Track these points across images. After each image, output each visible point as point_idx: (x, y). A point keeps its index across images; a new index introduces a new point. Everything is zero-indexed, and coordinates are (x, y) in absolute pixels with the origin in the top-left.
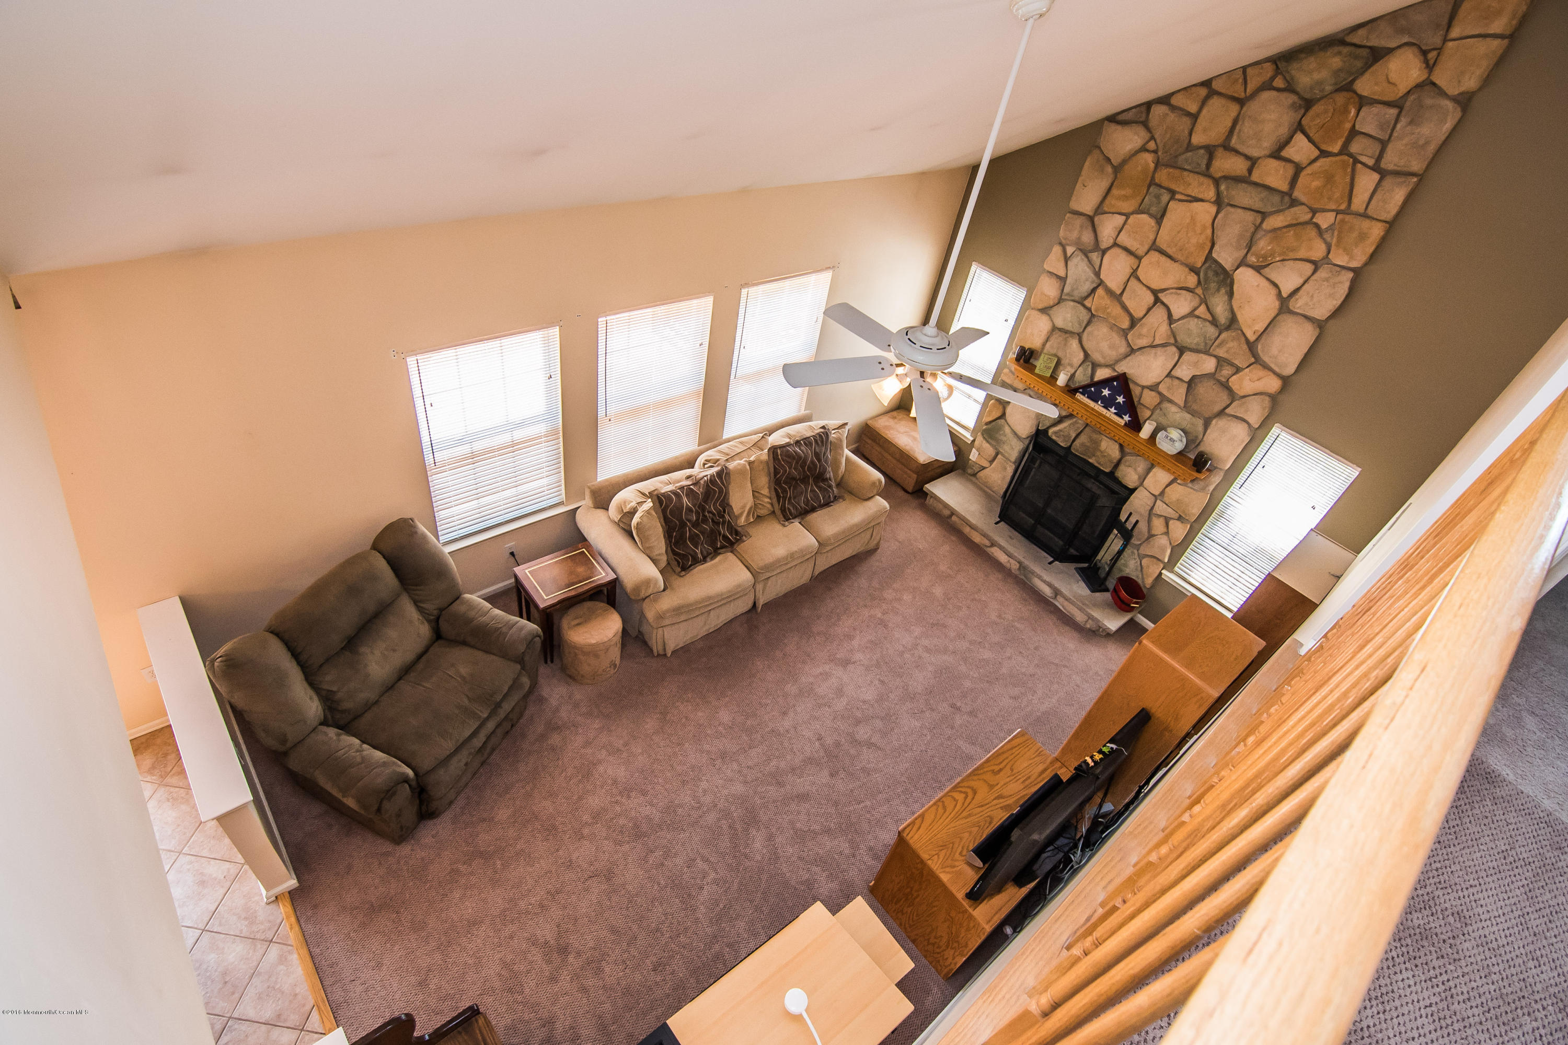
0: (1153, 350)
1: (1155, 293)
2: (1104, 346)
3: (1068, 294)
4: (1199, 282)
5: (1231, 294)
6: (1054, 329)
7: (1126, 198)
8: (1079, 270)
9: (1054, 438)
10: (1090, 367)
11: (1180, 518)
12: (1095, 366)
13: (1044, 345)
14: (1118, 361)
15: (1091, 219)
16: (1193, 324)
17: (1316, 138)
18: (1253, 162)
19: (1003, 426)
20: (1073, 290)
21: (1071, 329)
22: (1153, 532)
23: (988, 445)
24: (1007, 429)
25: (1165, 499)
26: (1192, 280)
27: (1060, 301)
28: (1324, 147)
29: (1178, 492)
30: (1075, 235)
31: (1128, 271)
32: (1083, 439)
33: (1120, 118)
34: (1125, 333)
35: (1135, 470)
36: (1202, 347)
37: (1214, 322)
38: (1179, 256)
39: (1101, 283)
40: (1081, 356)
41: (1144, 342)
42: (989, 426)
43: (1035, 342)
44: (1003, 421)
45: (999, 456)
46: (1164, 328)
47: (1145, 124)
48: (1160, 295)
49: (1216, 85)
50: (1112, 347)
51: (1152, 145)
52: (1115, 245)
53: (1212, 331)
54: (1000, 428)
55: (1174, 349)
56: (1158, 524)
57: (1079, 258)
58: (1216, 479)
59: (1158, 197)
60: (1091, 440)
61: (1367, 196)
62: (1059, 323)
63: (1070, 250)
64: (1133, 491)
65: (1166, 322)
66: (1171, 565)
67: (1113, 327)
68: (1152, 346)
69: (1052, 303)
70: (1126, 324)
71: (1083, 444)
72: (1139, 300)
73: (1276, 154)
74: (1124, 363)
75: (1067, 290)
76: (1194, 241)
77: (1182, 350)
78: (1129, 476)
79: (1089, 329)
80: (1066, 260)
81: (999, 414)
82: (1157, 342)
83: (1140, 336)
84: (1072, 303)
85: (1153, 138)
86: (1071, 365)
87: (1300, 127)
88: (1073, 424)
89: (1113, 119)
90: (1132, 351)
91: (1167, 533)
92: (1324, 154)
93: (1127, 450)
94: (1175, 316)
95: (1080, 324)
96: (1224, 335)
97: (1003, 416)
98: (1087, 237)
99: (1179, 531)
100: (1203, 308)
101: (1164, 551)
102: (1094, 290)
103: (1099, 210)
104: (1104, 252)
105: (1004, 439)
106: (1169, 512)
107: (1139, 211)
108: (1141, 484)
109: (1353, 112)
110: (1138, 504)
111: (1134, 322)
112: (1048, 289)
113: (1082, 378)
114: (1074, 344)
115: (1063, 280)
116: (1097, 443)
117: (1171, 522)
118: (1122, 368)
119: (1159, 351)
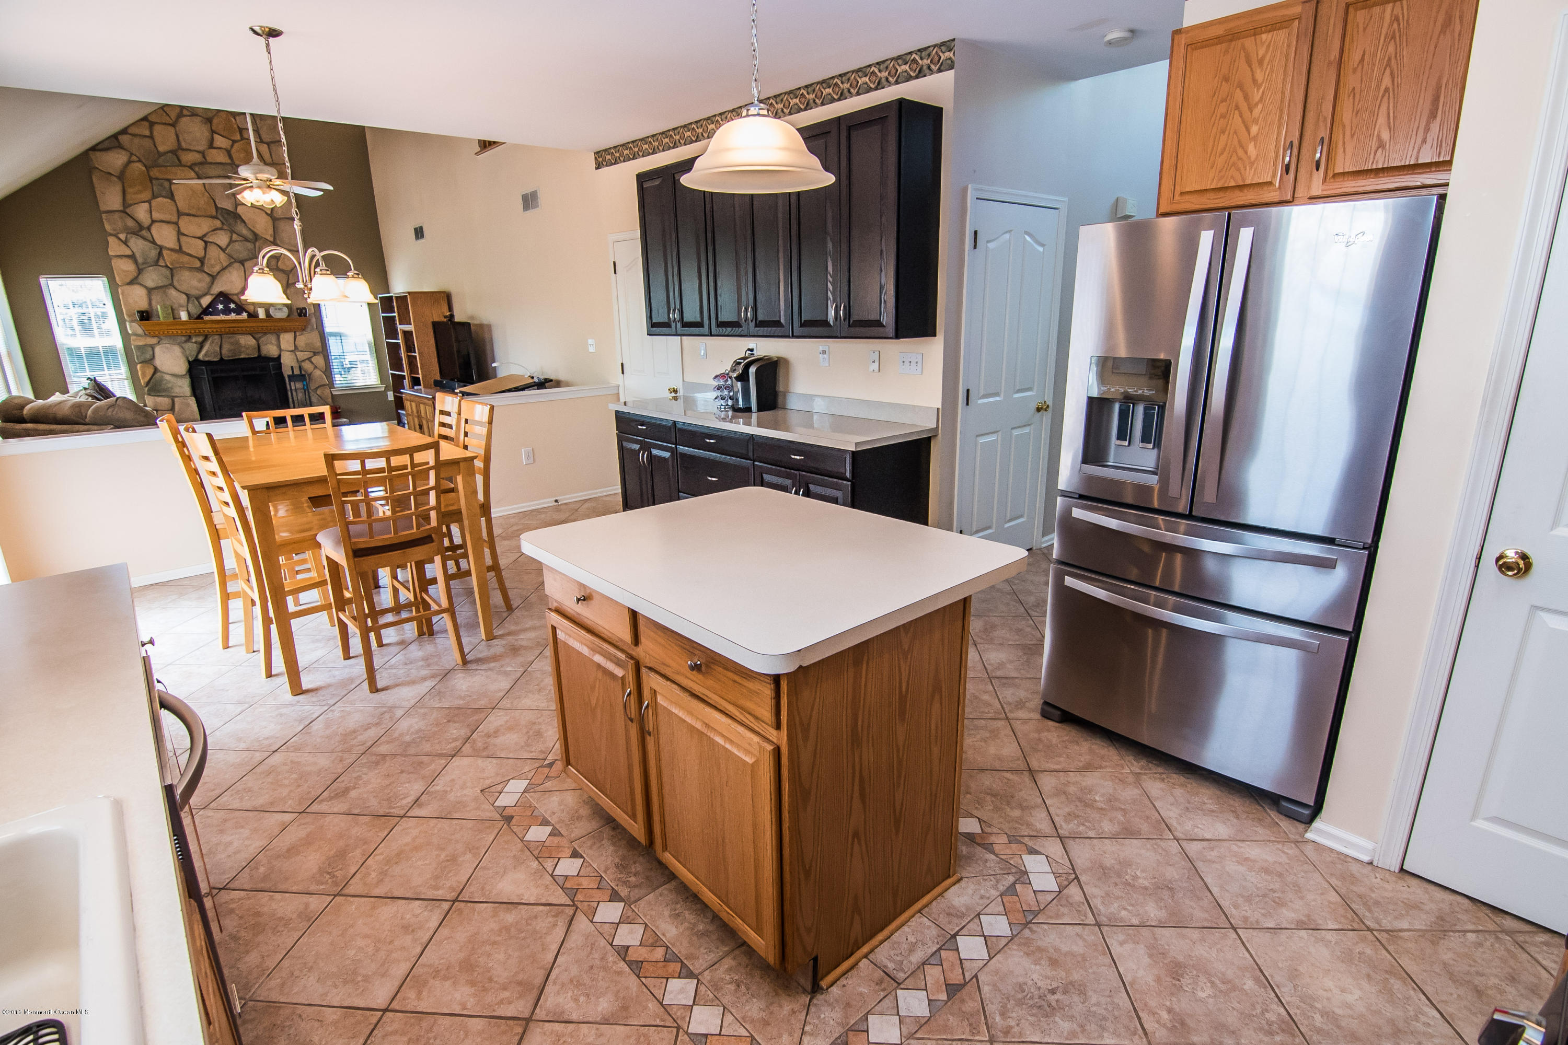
0: (226, 271)
1: (201, 238)
2: (195, 283)
3: (143, 263)
4: (222, 223)
5: (244, 222)
6: (150, 291)
7: (140, 192)
8: (138, 245)
9: (207, 359)
10: (195, 301)
11: (315, 354)
12: (198, 298)
13: (150, 304)
14: (210, 287)
15: (124, 212)
16: (237, 246)
17: (225, 134)
18: (203, 153)
19: (162, 377)
20: (145, 259)
21: (162, 284)
22: (309, 372)
23: (160, 398)
24: (167, 377)
25: (300, 349)
26: (218, 223)
27: (140, 271)
28: (233, 138)
29: (302, 340)
30: (120, 225)
31: (174, 233)
32: (226, 348)
33: (100, 147)
34: (201, 269)
35: (272, 343)
36: (251, 256)
37: (246, 240)
38: (199, 213)
39: (161, 248)
40: (184, 297)
41: (218, 268)
42: (149, 386)
43: (143, 305)
44: (158, 374)
45: (176, 399)
46: (222, 255)
47: (120, 147)
48: (205, 239)
49: (153, 118)
50: (200, 281)
51: (134, 158)
52: (153, 222)
53: (250, 245)
54: (161, 380)
55: (237, 265)
56: (307, 366)
57: (134, 238)
58: (314, 320)
59: (161, 185)
60: (232, 344)
61: (268, 155)
62: (150, 284)
63: (122, 236)
64: (279, 357)
65: (221, 251)
66: (331, 384)
67: (191, 269)
68: (224, 269)
69: (136, 275)
70: (198, 264)
71: (230, 350)
72: (196, 248)
73: (211, 146)
74: (214, 287)
75: (140, 260)
76: (202, 202)
77: (242, 262)
78: (270, 350)
79: (175, 279)
80: (125, 243)
81: (151, 371)
82: (225, 264)
83: (213, 266)
84: (151, 268)
85: (132, 154)
86: (181, 306)
87: (213, 132)
88: (212, 342)
89: (94, 149)
90: (213, 278)
91: (316, 367)
92: (234, 142)
93: (257, 336)
94: (224, 247)
95: (166, 277)
96: (257, 244)
97: (156, 370)
98: (130, 223)
99: (319, 360)
100: (235, 237)
101: (323, 379)
102: (160, 254)
103: (126, 204)
104: (149, 229)
105: (169, 385)
106: (306, 355)
107: (154, 197)
108: (281, 350)
109: (233, 120)
110: (288, 361)
111: (202, 261)
112: (124, 268)
113: (195, 311)
114: (173, 292)
115: (132, 257)
116: (237, 343)
117: (312, 359)
118: (216, 290)
119: (230, 269)
